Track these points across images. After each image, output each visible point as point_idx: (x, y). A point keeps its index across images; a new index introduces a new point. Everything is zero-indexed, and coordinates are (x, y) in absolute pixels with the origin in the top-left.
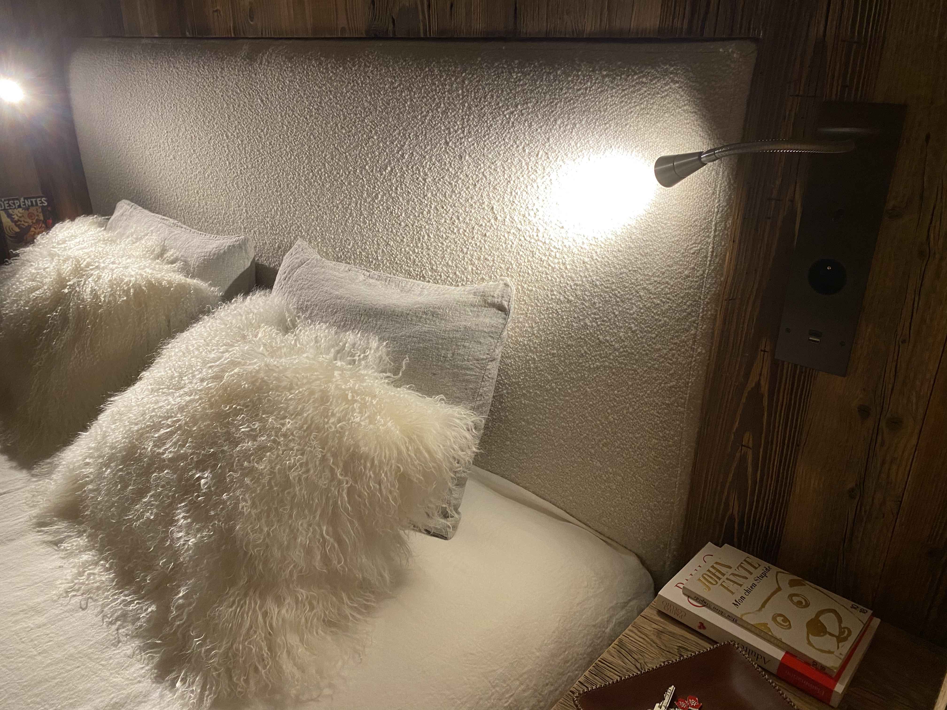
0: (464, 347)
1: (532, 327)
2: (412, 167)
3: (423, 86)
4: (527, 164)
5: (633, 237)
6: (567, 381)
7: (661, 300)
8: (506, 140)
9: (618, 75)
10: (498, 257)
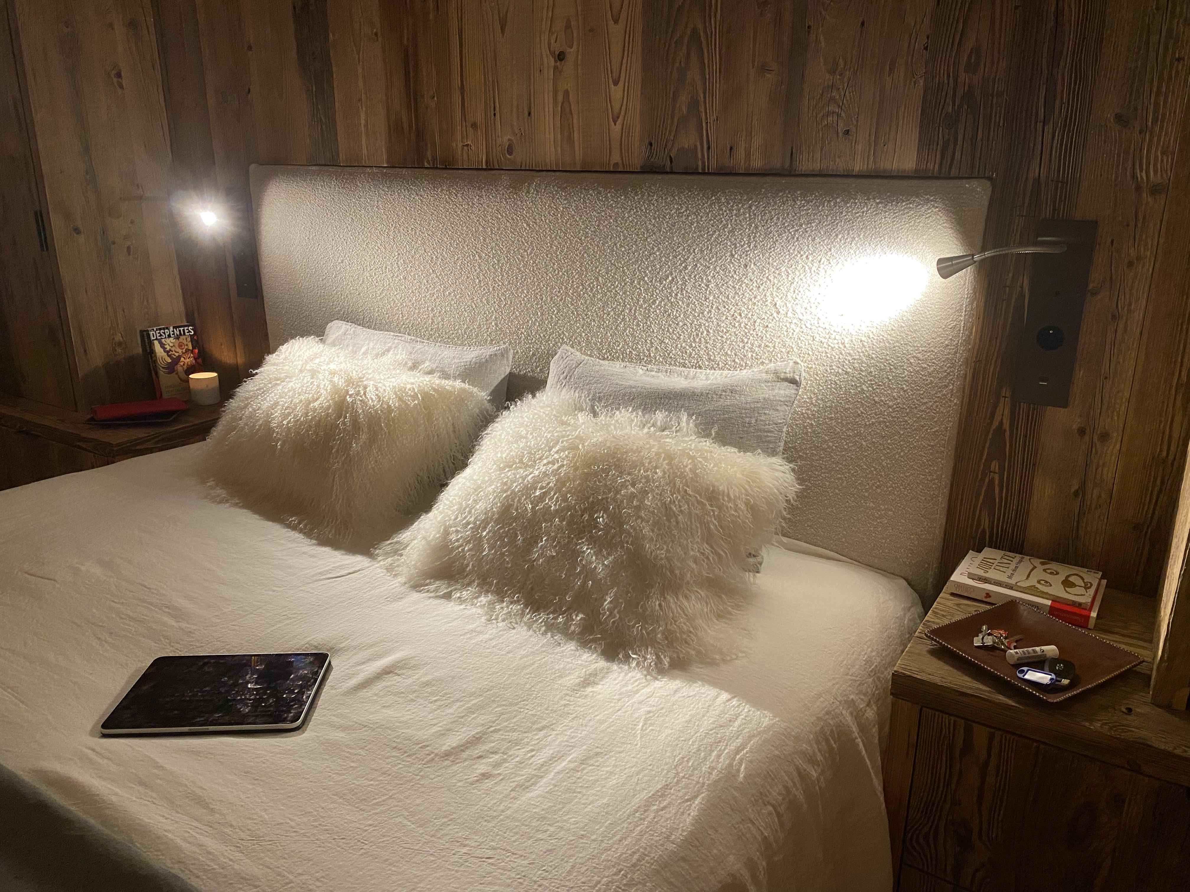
0: (765, 414)
1: (811, 398)
2: (695, 276)
3: (710, 211)
4: (810, 269)
5: (905, 319)
6: (843, 439)
7: (928, 365)
8: (791, 251)
9: (889, 203)
10: (779, 343)
